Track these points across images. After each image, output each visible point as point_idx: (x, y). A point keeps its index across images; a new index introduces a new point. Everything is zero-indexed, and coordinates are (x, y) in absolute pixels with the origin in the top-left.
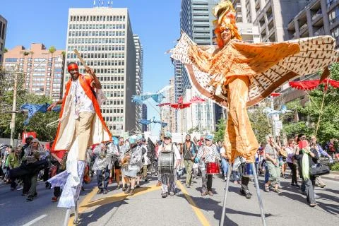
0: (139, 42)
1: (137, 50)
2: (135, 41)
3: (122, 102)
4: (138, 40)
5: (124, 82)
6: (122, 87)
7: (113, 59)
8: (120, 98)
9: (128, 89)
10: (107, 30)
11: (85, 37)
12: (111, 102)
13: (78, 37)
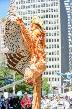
0: (69, 5)
1: (68, 12)
2: (67, 9)
3: (58, 59)
4: (69, 3)
5: (59, 43)
6: (58, 47)
7: (50, 25)
8: (57, 56)
9: (63, 47)
10: (44, 2)
11: (28, 9)
12: (50, 60)
13: (23, 10)
